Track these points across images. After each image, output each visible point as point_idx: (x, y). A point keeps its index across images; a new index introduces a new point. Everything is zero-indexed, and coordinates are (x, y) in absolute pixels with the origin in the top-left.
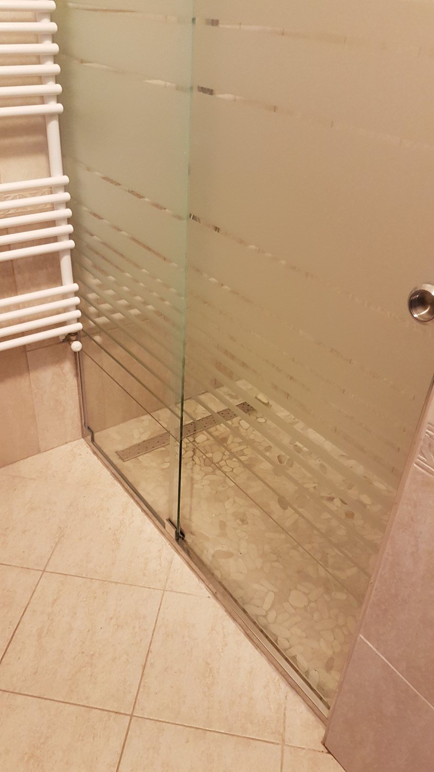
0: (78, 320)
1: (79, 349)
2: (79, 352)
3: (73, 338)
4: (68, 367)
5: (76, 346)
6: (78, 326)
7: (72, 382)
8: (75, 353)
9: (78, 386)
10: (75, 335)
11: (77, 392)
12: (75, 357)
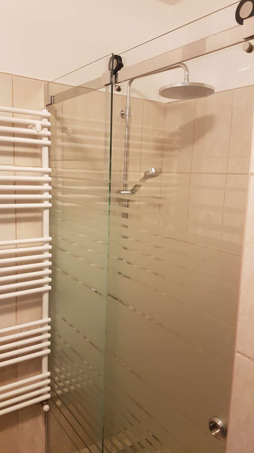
0: (49, 392)
1: (47, 410)
2: (47, 411)
3: (45, 403)
4: (40, 419)
5: (46, 408)
6: (48, 396)
7: (42, 428)
8: (46, 412)
9: (46, 430)
10: (46, 401)
11: (45, 434)
12: (46, 414)
